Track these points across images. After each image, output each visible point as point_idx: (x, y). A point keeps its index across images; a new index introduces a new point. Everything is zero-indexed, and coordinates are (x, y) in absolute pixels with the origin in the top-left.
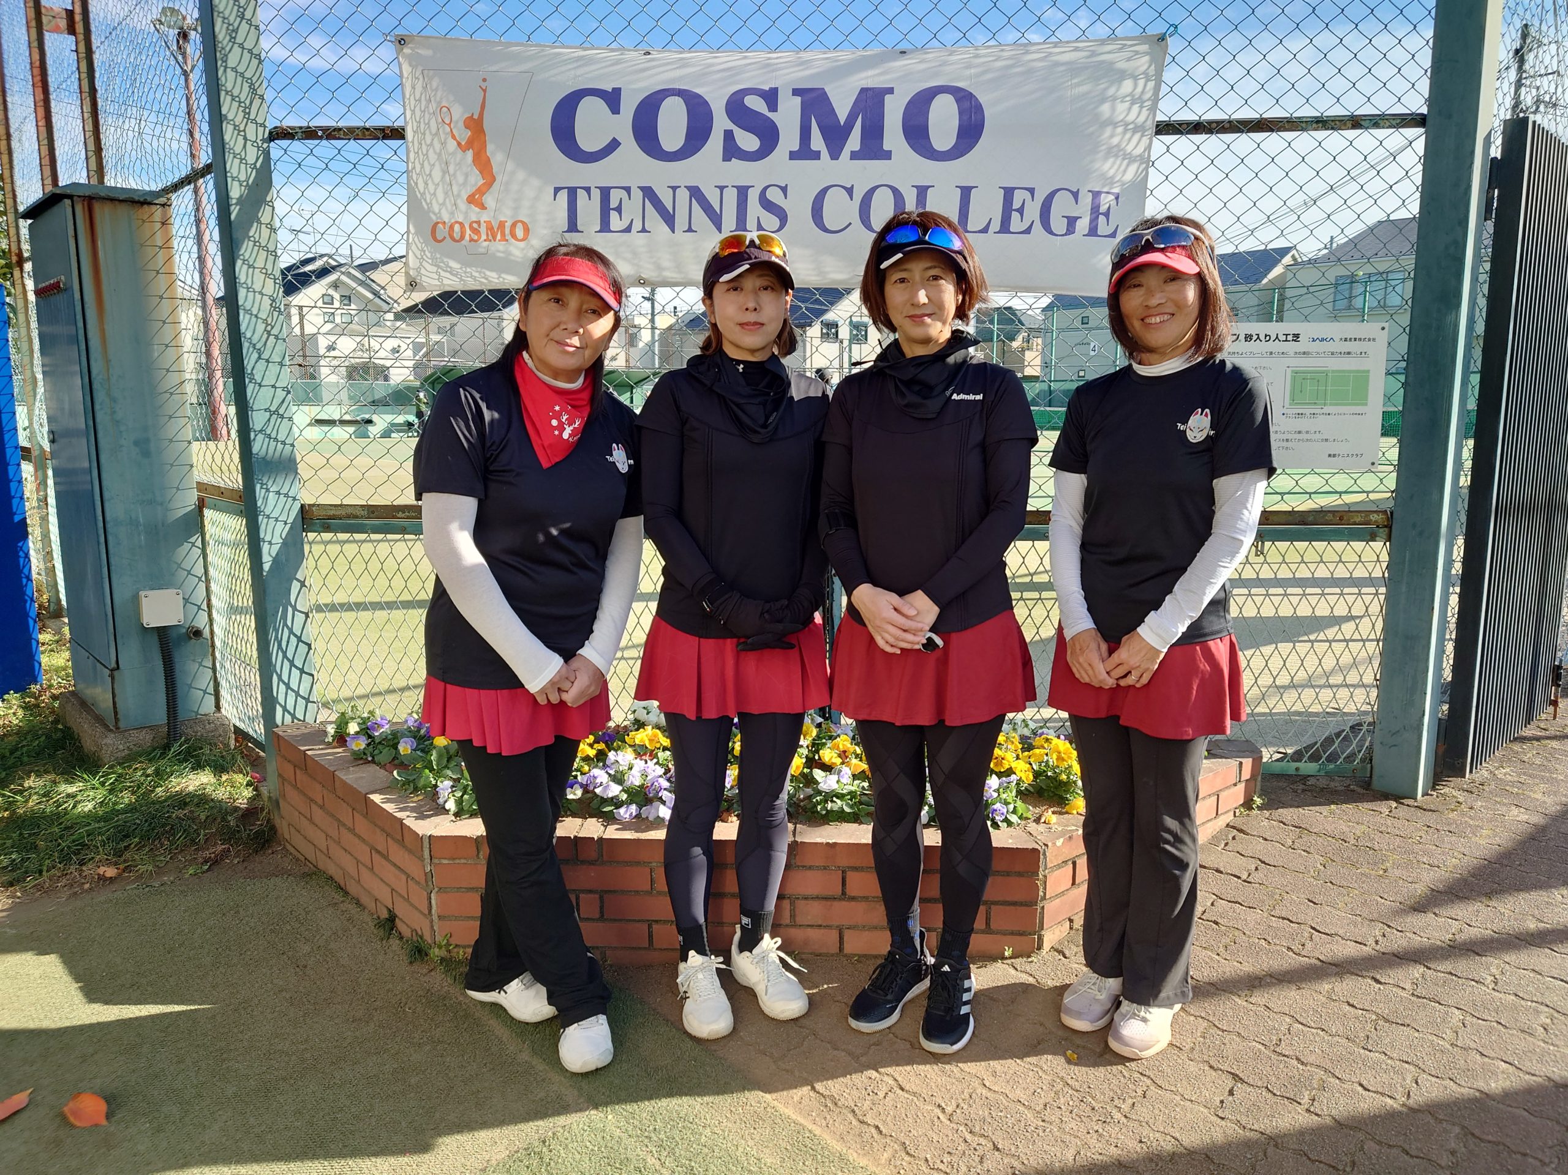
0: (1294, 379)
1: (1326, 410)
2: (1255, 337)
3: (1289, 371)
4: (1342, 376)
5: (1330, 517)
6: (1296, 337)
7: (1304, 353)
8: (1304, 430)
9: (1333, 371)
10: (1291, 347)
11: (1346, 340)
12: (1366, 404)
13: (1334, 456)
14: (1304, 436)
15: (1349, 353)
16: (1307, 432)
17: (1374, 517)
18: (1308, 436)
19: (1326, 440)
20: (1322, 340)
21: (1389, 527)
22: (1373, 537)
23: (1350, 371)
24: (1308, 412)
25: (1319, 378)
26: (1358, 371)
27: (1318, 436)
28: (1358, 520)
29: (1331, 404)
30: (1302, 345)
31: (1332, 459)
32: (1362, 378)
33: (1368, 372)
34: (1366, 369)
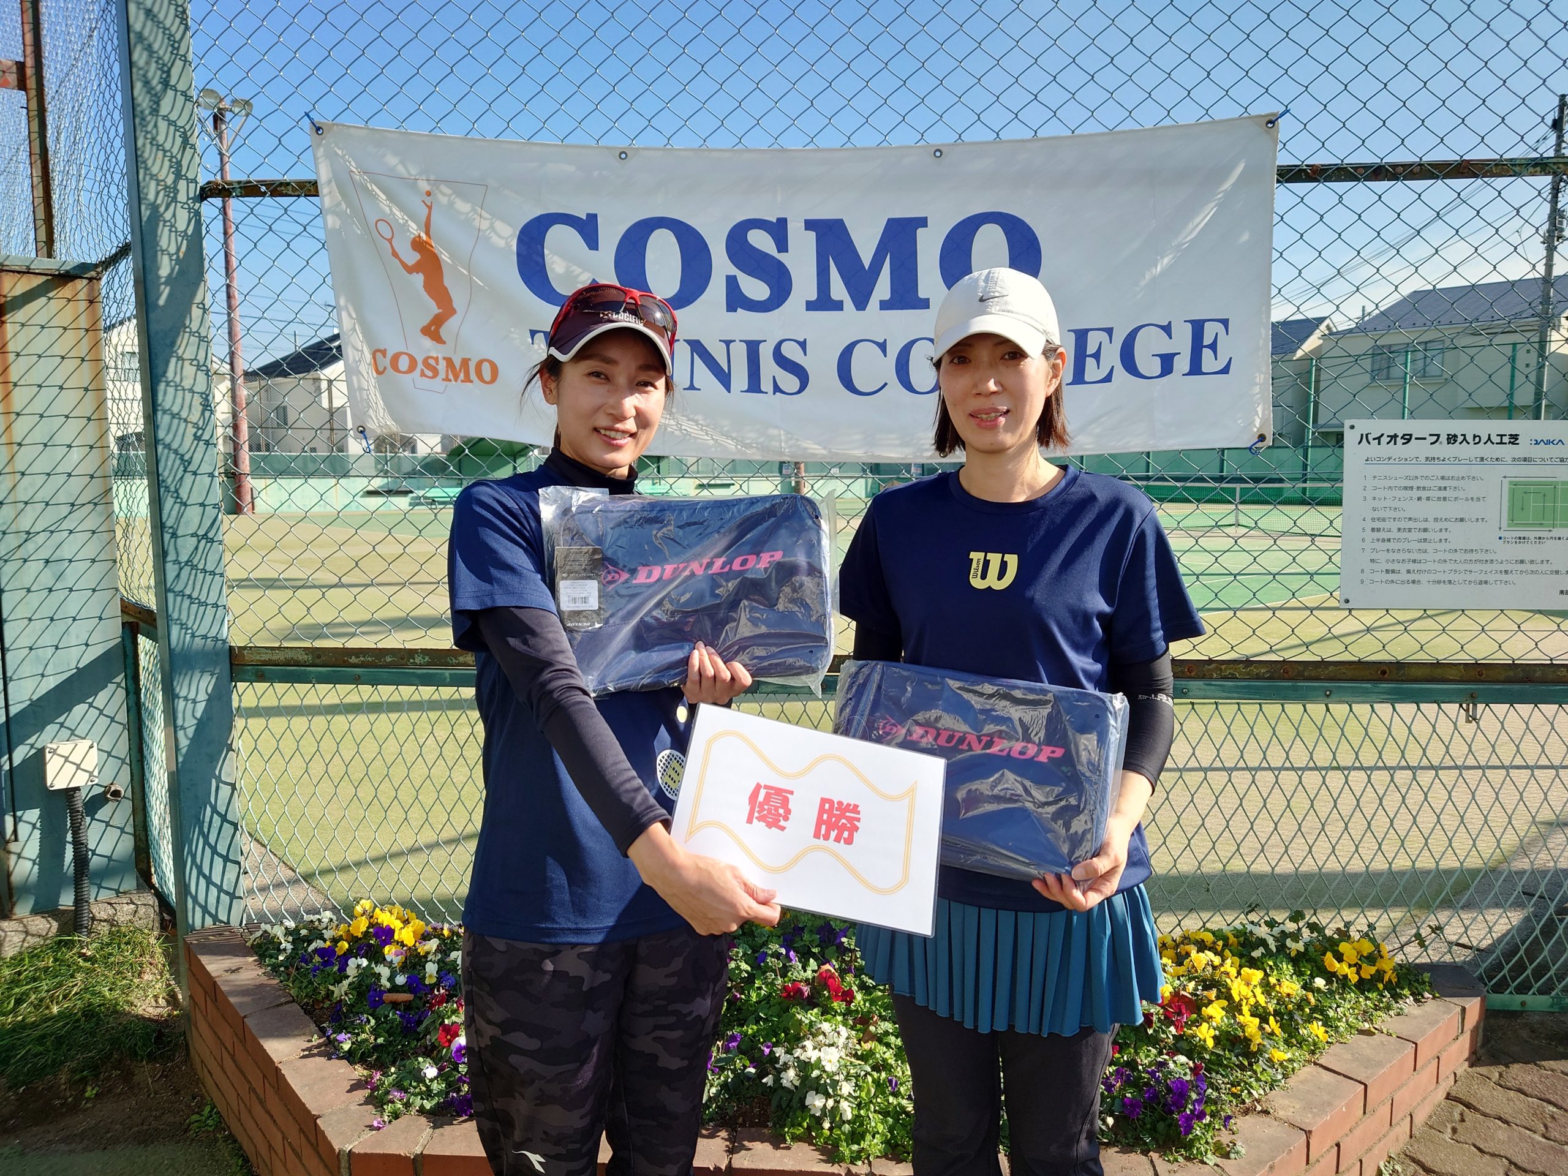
0: (1512, 493)
1: (1556, 533)
2: (1460, 439)
3: (1506, 481)
6: (1514, 438)
7: (1525, 459)
8: (1527, 559)
9: (1563, 483)
10: (1508, 451)
14: (1528, 567)
16: (1532, 562)
18: (1533, 567)
19: (1557, 572)
20: (1548, 442)
24: (1532, 535)
25: (1547, 491)
27: (1545, 567)
29: (1562, 526)
31: (1564, 596)
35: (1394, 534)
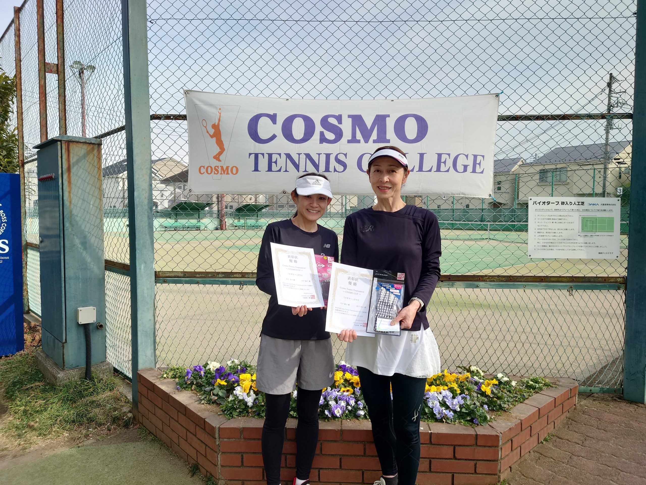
0: (583, 221)
1: (597, 234)
2: (565, 203)
3: (581, 217)
4: (603, 220)
5: (600, 279)
6: (583, 203)
7: (586, 210)
8: (588, 242)
9: (599, 218)
10: (581, 207)
11: (603, 205)
12: (613, 232)
13: (601, 253)
14: (588, 245)
15: (605, 210)
16: (589, 243)
17: (619, 280)
18: (590, 245)
19: (598, 247)
20: (594, 205)
21: (626, 284)
22: (619, 289)
23: (606, 218)
24: (589, 234)
25: (594, 220)
26: (609, 218)
27: (593, 245)
28: (612, 280)
29: (599, 231)
30: (585, 207)
31: (600, 254)
32: (611, 221)
33: (613, 218)
34: (612, 217)
35: (545, 234)
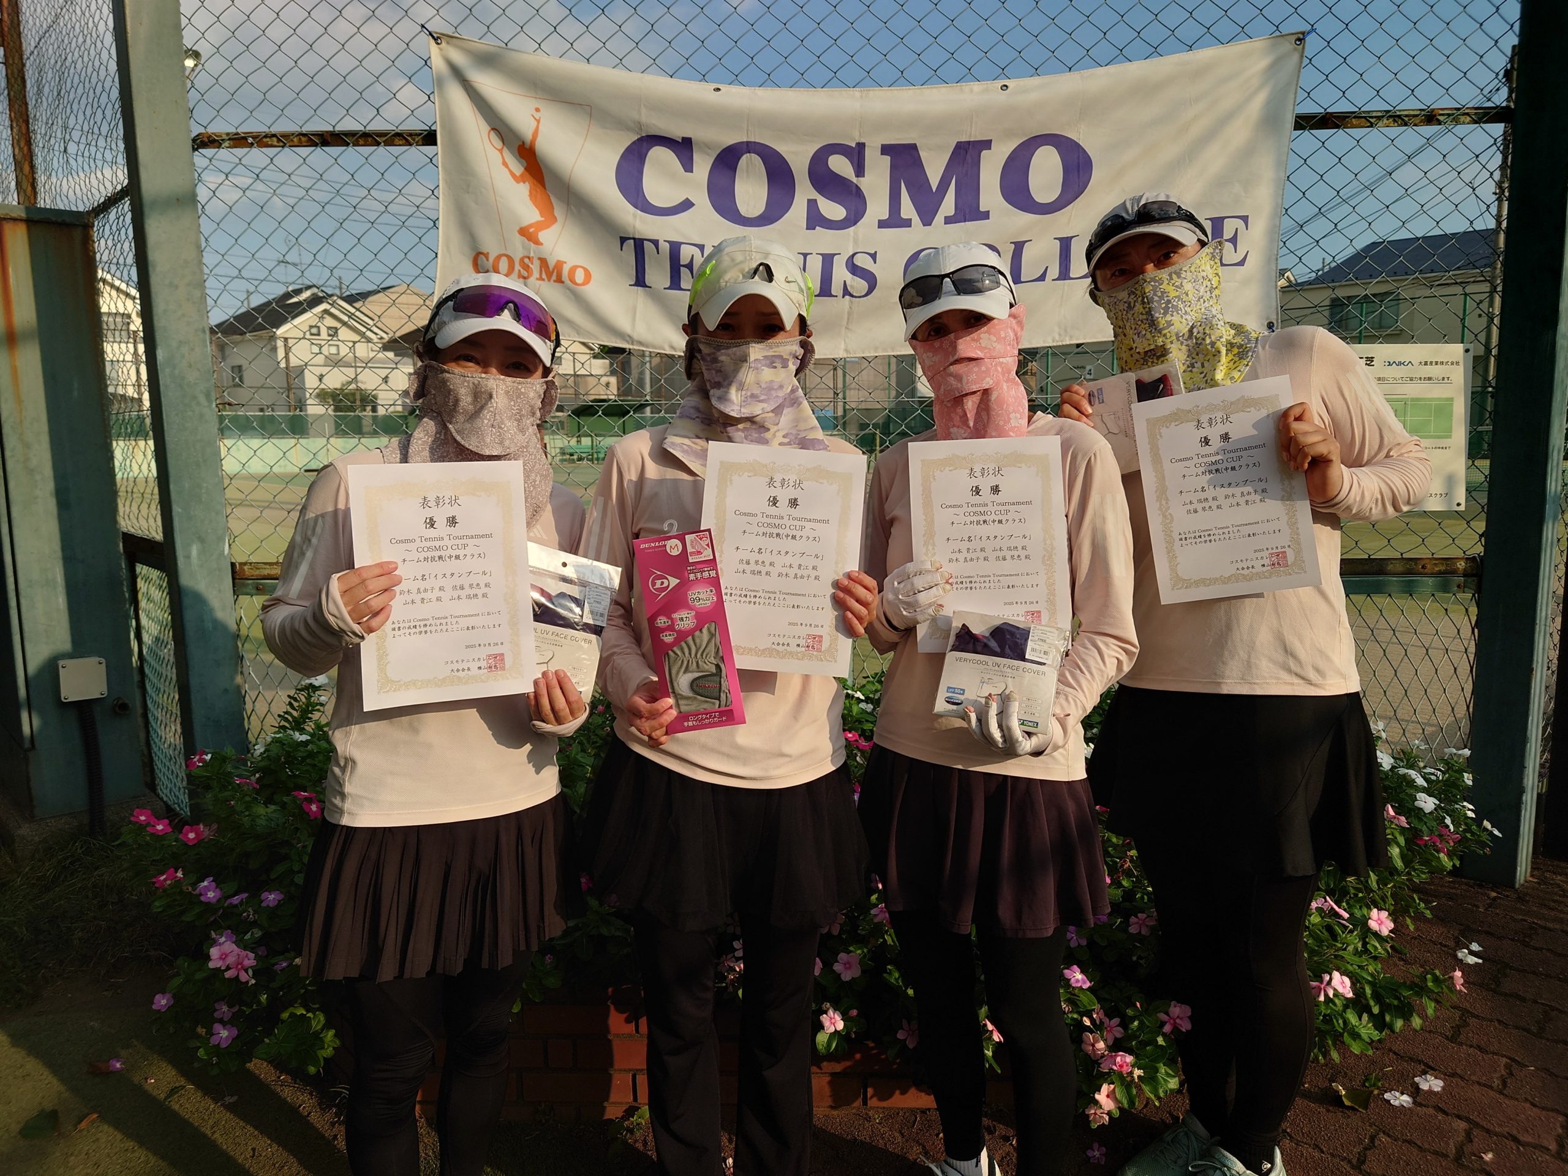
4: (1422, 405)
9: (1413, 400)
11: (1426, 364)
12: (1451, 436)
15: (1430, 379)
17: (1462, 566)
20: (1400, 364)
21: (1480, 576)
22: (1461, 589)
23: (1433, 399)
25: (1400, 406)
26: (1440, 399)
28: (1444, 567)
30: (1377, 369)
32: (1443, 408)
33: (1452, 399)
34: (1450, 396)
